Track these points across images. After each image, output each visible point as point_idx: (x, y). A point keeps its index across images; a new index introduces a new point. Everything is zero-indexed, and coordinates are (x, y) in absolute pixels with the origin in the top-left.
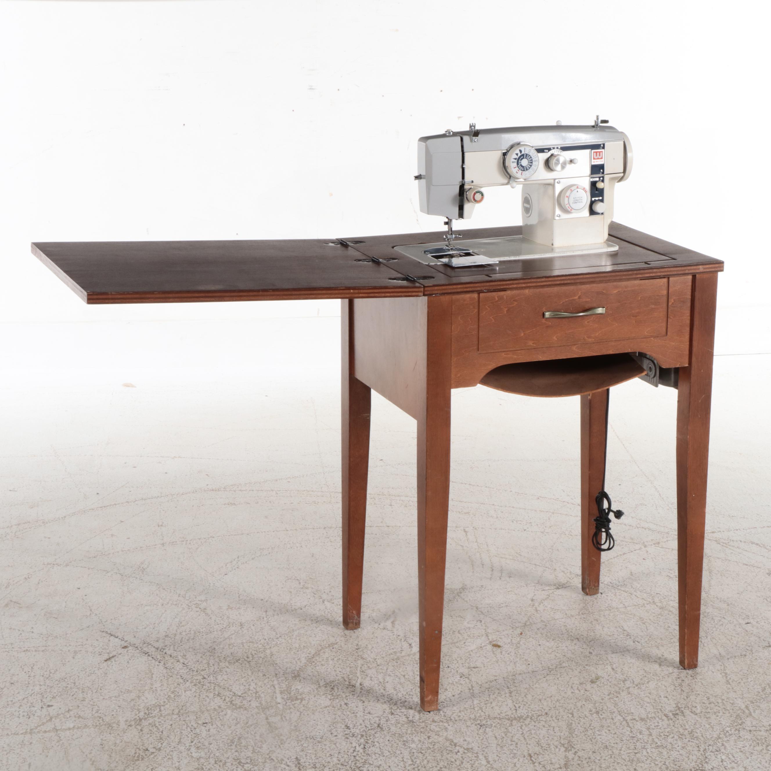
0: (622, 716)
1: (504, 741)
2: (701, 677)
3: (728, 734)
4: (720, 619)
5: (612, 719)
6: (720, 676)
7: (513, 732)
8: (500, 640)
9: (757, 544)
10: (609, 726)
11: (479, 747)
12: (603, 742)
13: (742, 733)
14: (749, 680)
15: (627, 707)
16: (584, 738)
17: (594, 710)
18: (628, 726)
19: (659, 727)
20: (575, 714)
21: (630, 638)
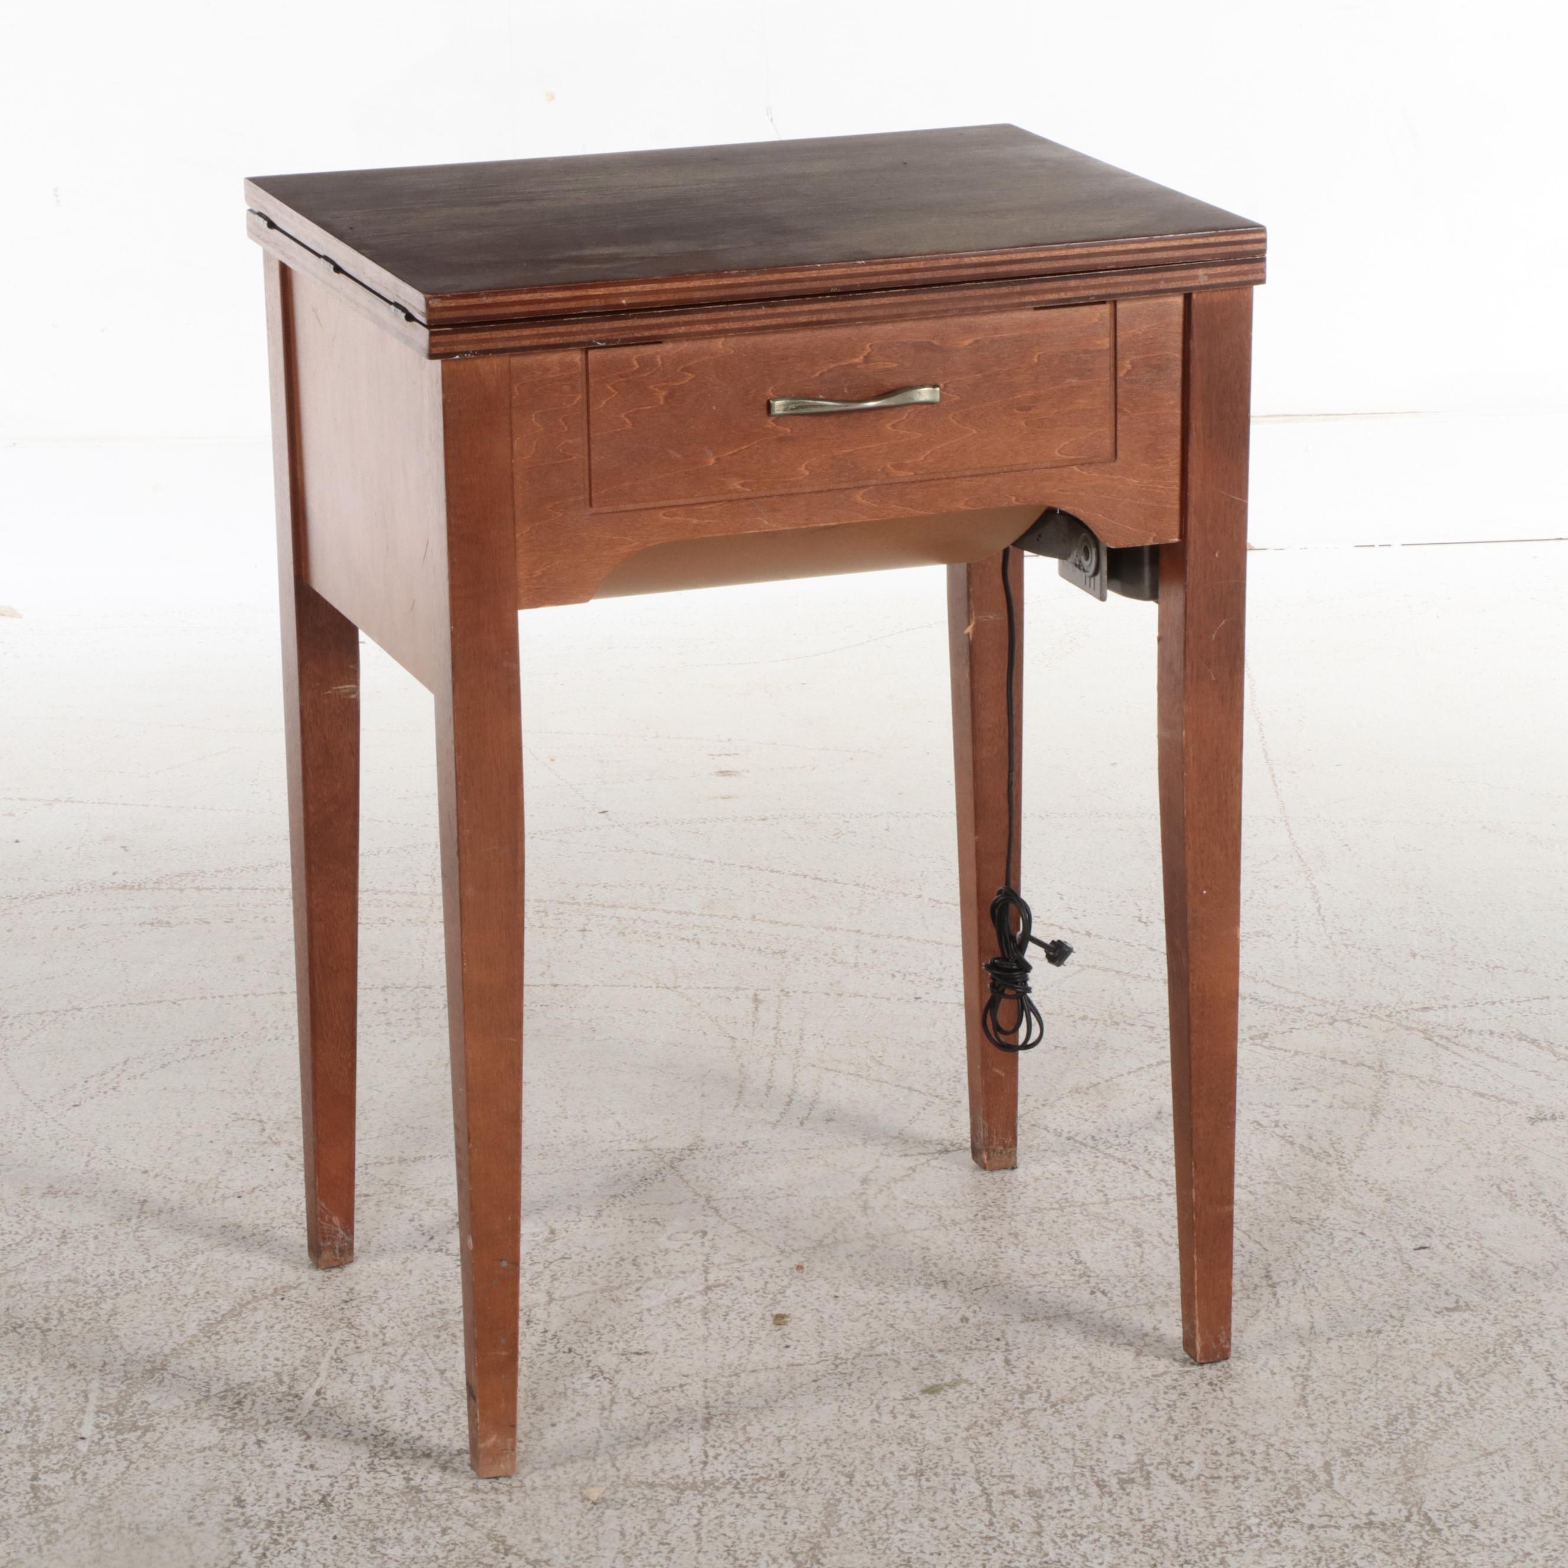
0: (981, 1484)
1: (642, 1544)
2: (1236, 1386)
3: (1247, 1534)
4: (1350, 1235)
5: (953, 1491)
6: (1289, 1383)
7: (674, 1521)
8: (737, 1283)
9: (1533, 1041)
10: (936, 1510)
11: (567, 1558)
12: (906, 1549)
13: (1287, 1531)
14: (1363, 1396)
15: (1004, 1461)
16: (859, 1538)
17: (913, 1467)
18: (989, 1509)
19: (1069, 1514)
20: (858, 1478)
21: (1088, 1282)
